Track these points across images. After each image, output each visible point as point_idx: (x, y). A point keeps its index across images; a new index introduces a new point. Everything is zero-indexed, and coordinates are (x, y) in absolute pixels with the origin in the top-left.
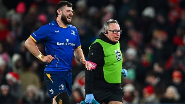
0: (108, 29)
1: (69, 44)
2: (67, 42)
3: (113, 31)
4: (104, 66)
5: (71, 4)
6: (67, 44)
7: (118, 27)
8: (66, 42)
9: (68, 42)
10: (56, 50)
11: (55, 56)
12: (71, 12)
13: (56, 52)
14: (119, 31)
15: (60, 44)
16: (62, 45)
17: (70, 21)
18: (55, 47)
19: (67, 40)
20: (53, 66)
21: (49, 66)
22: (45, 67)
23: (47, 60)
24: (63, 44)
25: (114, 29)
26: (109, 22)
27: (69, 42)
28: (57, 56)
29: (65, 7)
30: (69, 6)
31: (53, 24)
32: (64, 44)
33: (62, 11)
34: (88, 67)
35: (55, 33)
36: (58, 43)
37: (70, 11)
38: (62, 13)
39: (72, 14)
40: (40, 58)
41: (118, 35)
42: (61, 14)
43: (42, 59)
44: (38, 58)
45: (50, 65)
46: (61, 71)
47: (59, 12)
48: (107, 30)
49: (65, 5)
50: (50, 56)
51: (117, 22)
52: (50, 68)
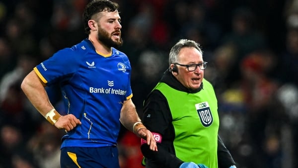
0: (178, 62)
1: (113, 91)
2: (110, 87)
3: (188, 66)
4: (175, 140)
5: (116, 5)
6: (111, 91)
7: (198, 57)
8: (108, 87)
9: (112, 87)
10: (88, 104)
11: (85, 114)
12: (117, 21)
13: (87, 106)
14: (200, 64)
15: (97, 90)
16: (99, 94)
17: (117, 39)
18: (85, 97)
19: (111, 83)
20: (80, 137)
21: (72, 136)
22: (64, 139)
23: (65, 125)
24: (102, 91)
25: (190, 61)
26: (178, 46)
27: (114, 88)
28: (89, 114)
29: (103, 13)
30: (112, 9)
31: (83, 48)
32: (105, 91)
33: (97, 21)
34: (152, 142)
35: (86, 68)
36: (91, 90)
37: (114, 20)
38: (99, 26)
39: (120, 26)
40: (51, 118)
41: (198, 74)
42: (97, 28)
43: (54, 121)
44: (46, 118)
45: (75, 136)
46: (97, 146)
47: (92, 26)
48: (175, 64)
49: (103, 9)
50: (71, 116)
51: (196, 44)
52: (75, 141)
